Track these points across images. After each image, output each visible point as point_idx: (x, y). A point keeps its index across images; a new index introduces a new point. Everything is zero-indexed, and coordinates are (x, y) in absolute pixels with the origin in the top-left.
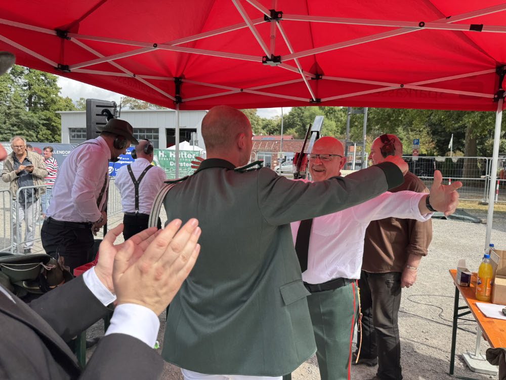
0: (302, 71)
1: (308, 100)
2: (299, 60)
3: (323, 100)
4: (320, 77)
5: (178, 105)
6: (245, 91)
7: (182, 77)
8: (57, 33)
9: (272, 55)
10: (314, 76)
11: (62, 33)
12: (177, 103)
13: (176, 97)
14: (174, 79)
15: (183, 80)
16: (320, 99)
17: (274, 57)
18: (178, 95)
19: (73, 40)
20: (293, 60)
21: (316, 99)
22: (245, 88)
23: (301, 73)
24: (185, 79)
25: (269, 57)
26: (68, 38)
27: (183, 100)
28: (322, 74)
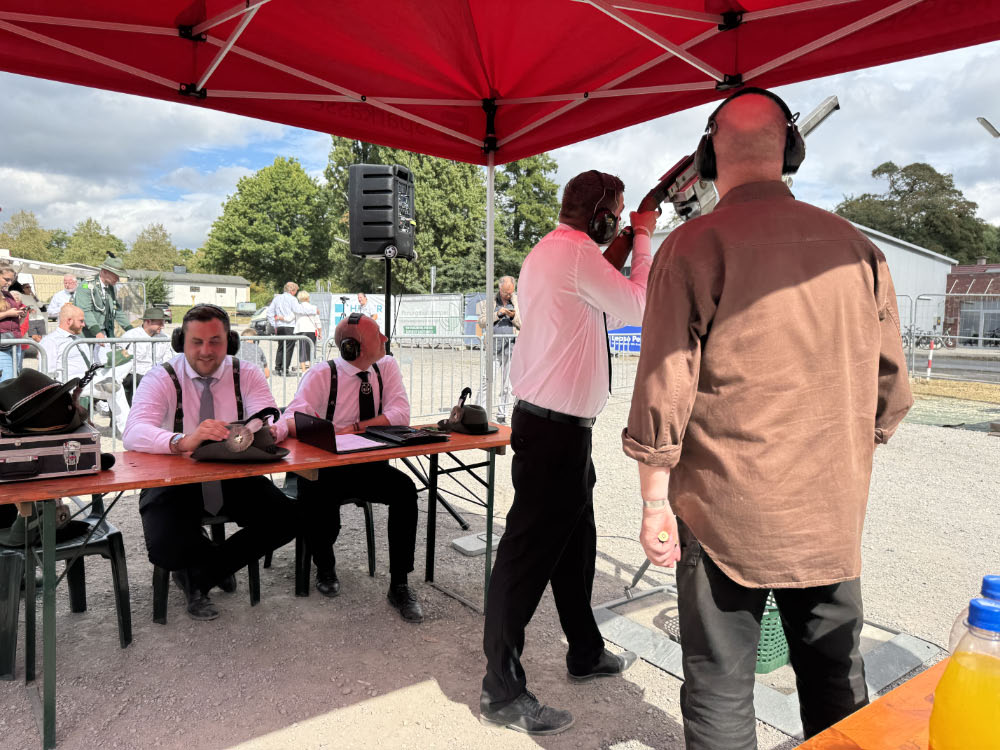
1: (713, 85)
3: (748, 76)
4: (738, 18)
5: (491, 155)
6: (592, 95)
10: (723, 21)
12: (487, 150)
13: (485, 140)
14: (479, 103)
15: (497, 103)
18: (490, 136)
19: (210, 40)
22: (592, 90)
24: (501, 98)
26: (200, 39)
27: (500, 144)
28: (742, 12)
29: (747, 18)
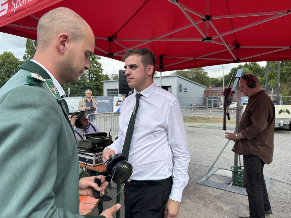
0: (226, 44)
1: (232, 60)
2: (223, 37)
3: (241, 59)
4: (239, 47)
5: (161, 69)
6: (196, 58)
7: (163, 55)
8: (108, 39)
9: (207, 37)
10: (235, 47)
11: (110, 39)
13: (160, 66)
14: (159, 57)
15: (163, 57)
16: (239, 59)
17: (208, 37)
18: (161, 64)
19: (115, 41)
20: (219, 38)
21: (237, 59)
23: (226, 45)
24: (164, 56)
25: (205, 38)
26: (113, 41)
27: (164, 67)
28: (240, 45)
29: (241, 47)
